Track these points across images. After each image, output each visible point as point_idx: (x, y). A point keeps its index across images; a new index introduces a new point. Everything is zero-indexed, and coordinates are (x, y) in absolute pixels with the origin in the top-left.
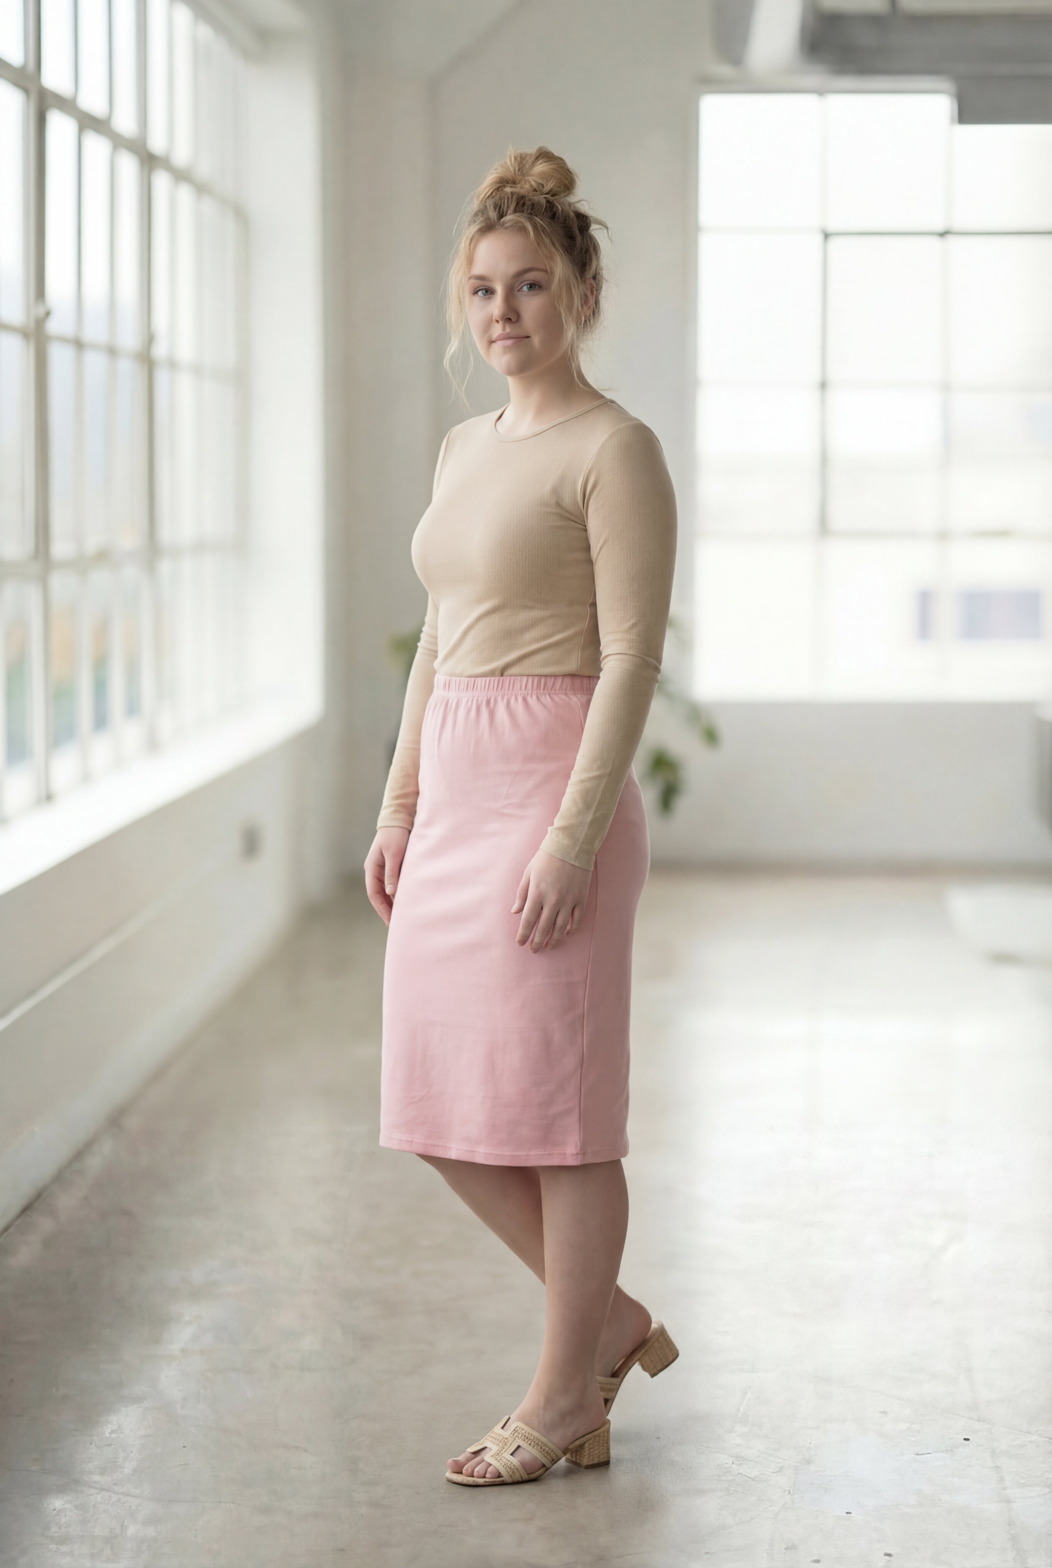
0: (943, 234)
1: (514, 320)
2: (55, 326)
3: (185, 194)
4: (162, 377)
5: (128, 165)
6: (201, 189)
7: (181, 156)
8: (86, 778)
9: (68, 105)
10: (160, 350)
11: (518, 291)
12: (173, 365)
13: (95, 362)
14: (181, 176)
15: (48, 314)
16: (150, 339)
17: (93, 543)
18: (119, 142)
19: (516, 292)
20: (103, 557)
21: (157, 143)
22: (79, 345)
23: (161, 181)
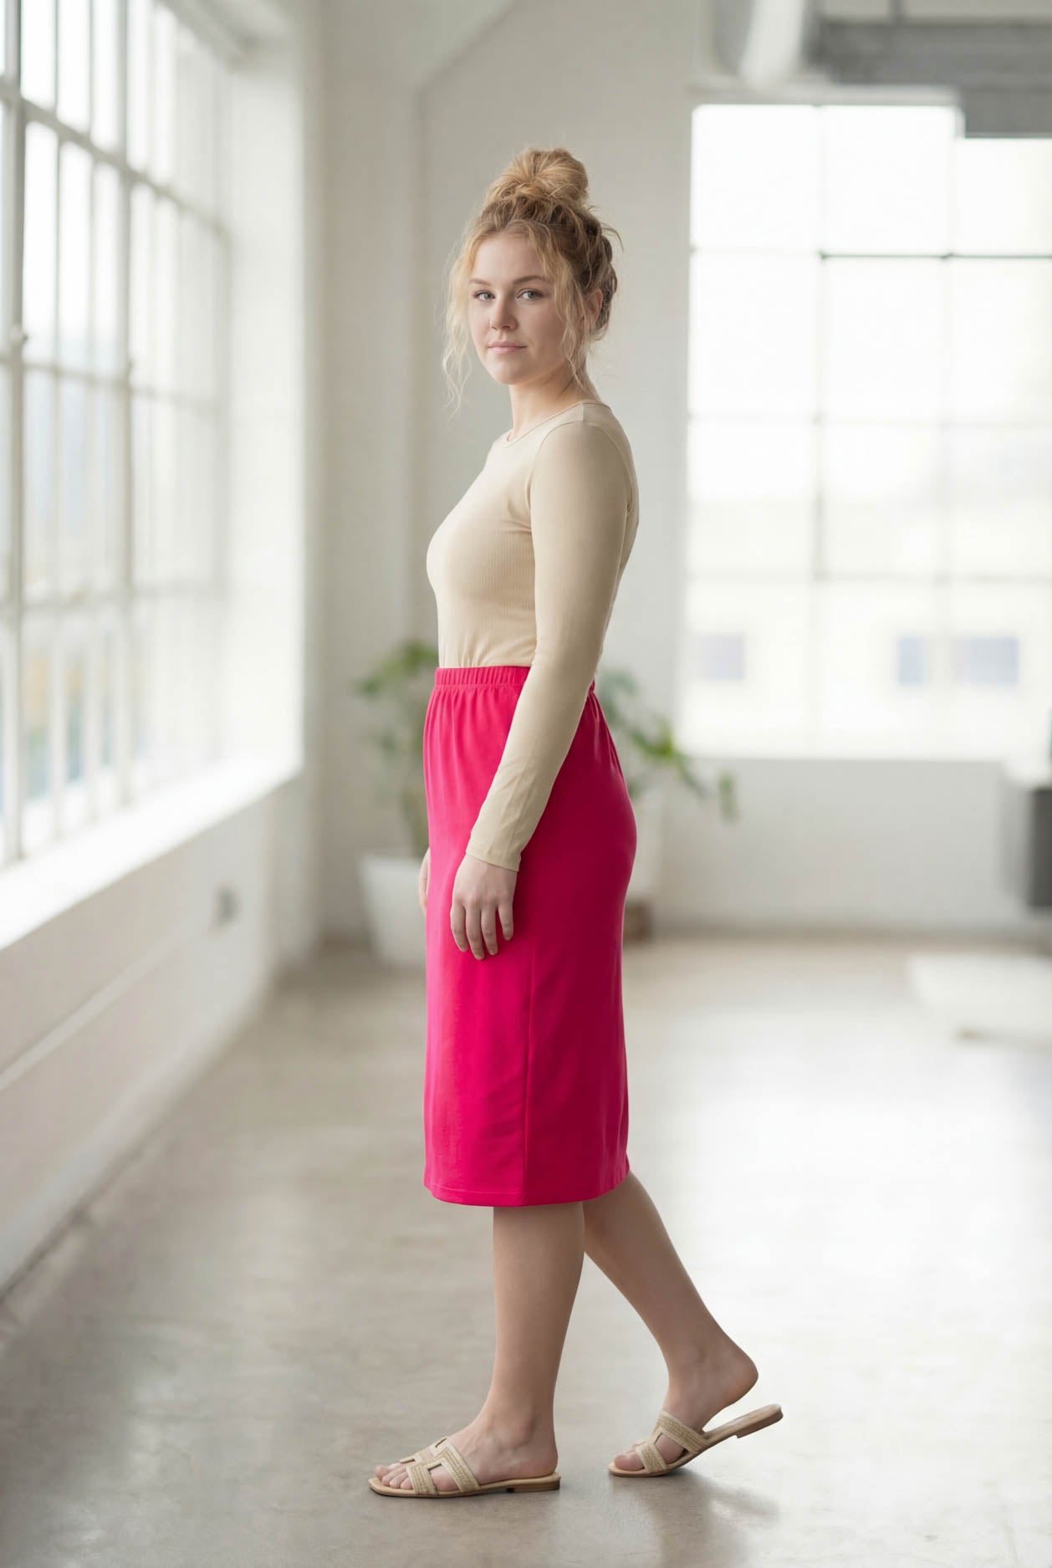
0: (945, 257)
1: (512, 327)
2: (36, 351)
3: (166, 212)
4: (140, 406)
5: (108, 181)
6: (181, 207)
7: (162, 170)
8: (58, 835)
9: (48, 117)
10: (139, 377)
11: (518, 297)
12: (151, 394)
13: (72, 391)
14: (162, 193)
15: (25, 338)
16: (129, 366)
17: (69, 582)
18: (98, 156)
19: (516, 298)
20: (78, 601)
21: (138, 157)
22: (56, 372)
23: (142, 199)
